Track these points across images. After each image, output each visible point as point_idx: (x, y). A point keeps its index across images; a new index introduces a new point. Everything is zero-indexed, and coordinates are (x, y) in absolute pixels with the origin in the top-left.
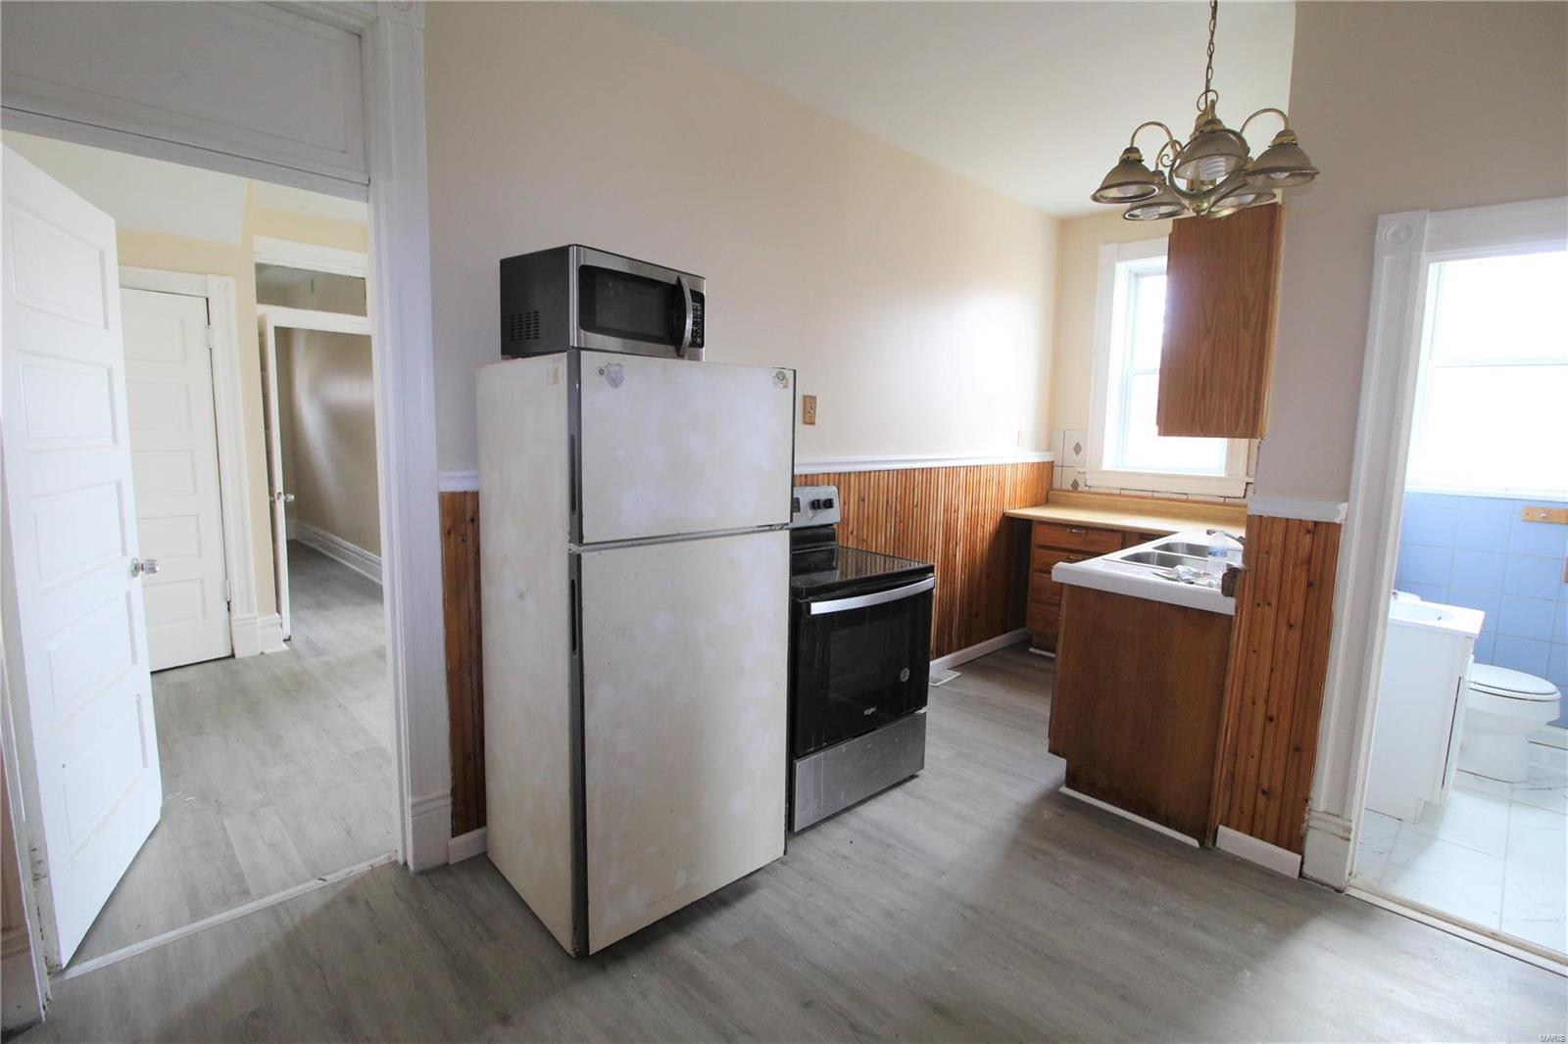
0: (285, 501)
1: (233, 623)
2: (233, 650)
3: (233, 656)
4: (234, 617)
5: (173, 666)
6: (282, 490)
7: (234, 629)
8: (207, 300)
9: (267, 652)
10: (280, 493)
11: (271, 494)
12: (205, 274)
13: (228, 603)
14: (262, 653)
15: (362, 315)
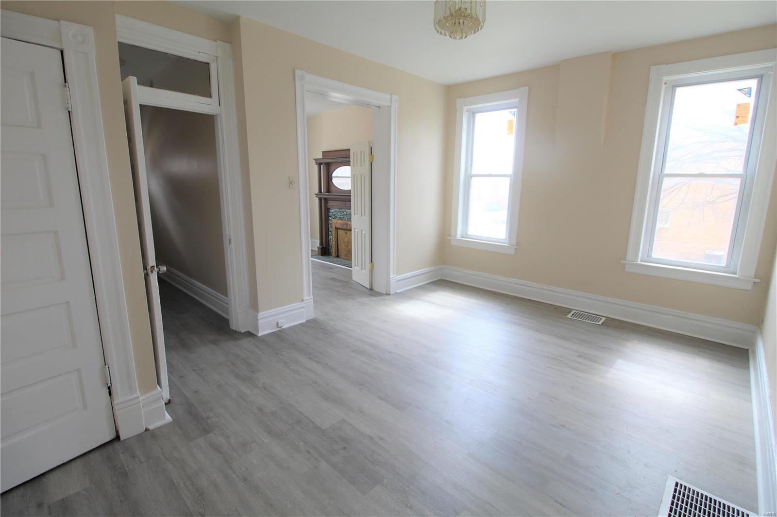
0: (158, 273)
1: (116, 407)
2: (117, 432)
3: (118, 438)
4: (115, 402)
5: (55, 465)
6: (155, 264)
7: (117, 413)
8: (62, 52)
9: (151, 427)
10: (153, 267)
11: (145, 268)
12: (58, 20)
13: (109, 388)
14: (147, 430)
15: (207, 97)
